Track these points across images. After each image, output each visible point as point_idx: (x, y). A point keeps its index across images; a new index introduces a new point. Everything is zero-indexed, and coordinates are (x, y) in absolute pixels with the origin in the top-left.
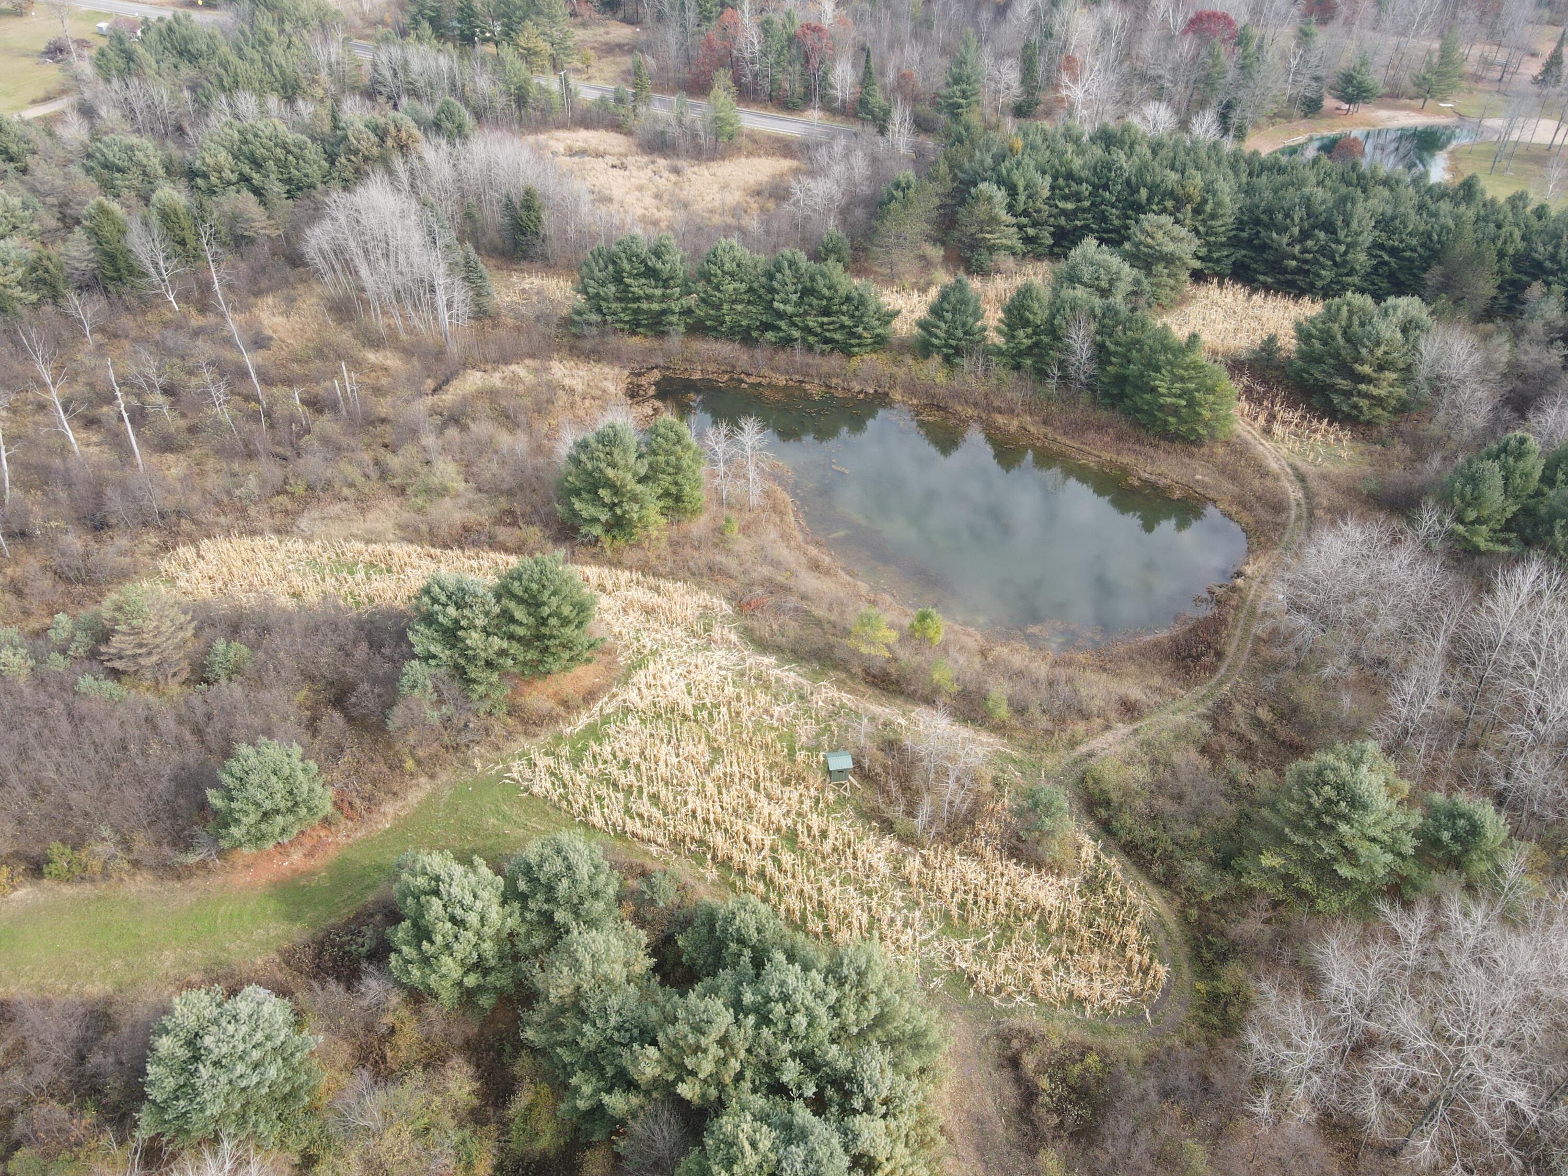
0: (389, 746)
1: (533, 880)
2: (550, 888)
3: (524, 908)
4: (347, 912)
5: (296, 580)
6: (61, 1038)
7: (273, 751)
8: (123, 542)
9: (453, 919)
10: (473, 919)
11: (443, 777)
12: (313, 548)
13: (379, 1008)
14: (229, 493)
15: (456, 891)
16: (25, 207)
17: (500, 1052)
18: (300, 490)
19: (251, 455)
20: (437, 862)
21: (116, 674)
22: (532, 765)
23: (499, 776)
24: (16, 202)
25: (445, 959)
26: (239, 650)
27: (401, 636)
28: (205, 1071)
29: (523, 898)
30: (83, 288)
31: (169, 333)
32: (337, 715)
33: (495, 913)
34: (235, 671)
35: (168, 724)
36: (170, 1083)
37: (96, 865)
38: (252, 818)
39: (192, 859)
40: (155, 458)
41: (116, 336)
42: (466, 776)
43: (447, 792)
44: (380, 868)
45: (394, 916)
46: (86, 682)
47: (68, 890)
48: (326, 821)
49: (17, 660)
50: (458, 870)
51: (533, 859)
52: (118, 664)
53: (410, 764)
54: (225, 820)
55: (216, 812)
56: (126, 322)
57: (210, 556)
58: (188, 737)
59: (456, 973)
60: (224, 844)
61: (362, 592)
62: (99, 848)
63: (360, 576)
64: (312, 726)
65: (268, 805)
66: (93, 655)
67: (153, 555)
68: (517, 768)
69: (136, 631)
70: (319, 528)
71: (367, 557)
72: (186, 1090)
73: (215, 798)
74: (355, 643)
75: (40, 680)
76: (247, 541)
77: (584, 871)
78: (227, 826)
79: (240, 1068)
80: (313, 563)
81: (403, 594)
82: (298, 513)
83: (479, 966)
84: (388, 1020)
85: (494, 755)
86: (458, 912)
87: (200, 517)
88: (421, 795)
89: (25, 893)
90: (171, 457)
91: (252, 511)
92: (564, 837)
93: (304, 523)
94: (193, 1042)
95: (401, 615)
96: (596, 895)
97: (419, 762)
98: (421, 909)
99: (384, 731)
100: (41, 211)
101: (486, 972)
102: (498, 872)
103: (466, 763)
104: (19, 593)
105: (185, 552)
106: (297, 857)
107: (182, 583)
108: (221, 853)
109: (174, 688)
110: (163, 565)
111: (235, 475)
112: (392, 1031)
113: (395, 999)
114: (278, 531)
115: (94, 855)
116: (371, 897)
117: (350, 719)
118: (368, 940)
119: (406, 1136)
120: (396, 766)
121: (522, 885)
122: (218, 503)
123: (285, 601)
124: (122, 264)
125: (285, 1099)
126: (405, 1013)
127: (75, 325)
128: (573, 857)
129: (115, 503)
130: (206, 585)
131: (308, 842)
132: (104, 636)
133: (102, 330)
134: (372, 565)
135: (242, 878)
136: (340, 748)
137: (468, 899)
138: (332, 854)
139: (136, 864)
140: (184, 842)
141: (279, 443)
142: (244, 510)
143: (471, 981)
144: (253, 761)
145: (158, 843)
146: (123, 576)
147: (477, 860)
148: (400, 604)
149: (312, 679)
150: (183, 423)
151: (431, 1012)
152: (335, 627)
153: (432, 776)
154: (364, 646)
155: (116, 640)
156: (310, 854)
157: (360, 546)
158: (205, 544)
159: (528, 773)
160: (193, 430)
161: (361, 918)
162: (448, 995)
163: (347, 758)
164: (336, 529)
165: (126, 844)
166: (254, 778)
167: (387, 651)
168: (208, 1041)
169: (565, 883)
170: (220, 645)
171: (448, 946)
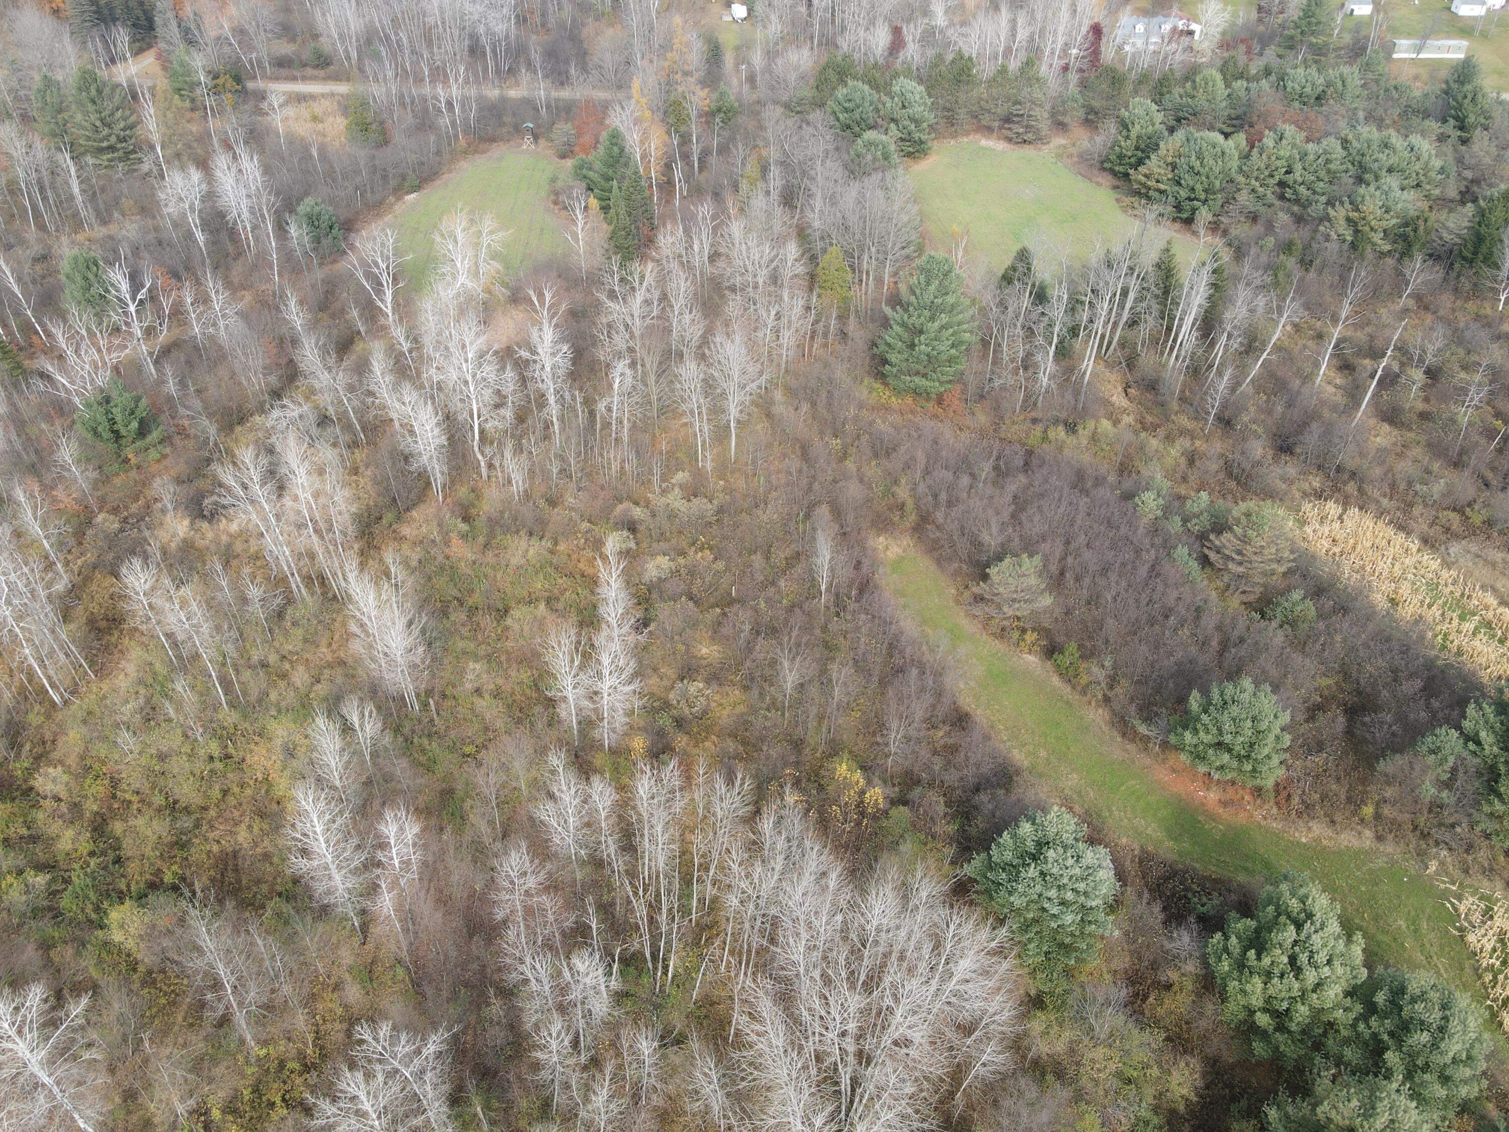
0: (1364, 781)
1: (1395, 1004)
2: (1405, 1027)
3: (1364, 1017)
4: (1213, 870)
5: (1405, 590)
6: (978, 766)
7: (1267, 702)
8: (1292, 471)
9: (1293, 959)
10: (1311, 977)
11: (1389, 848)
12: (1445, 574)
13: (1173, 960)
14: (1410, 484)
15: (1316, 939)
17: (1234, 1099)
18: (1477, 519)
19: (1457, 464)
20: (1320, 902)
21: (1205, 561)
22: (1488, 914)
23: (1445, 895)
24: (1437, 163)
25: (1257, 981)
26: (1310, 609)
27: (1462, 703)
28: (1032, 871)
29: (1371, 1009)
30: (1434, 257)
31: (1474, 326)
32: (1341, 720)
33: (1333, 993)
34: (1291, 622)
35: (1209, 623)
36: (1008, 856)
37: (1084, 679)
38: (1207, 738)
39: (1143, 729)
40: (1372, 422)
41: (1426, 308)
42: (1412, 866)
43: (1381, 862)
44: (1267, 865)
45: (1246, 908)
46: (1182, 552)
47: (1056, 681)
48: (1258, 792)
49: (1153, 505)
50: (1334, 927)
51: (1413, 988)
52: (1212, 556)
53: (1368, 810)
54: (1188, 722)
55: (1187, 712)
56: (1446, 301)
57: (1349, 523)
58: (1214, 643)
59: (1257, 1001)
60: (1173, 739)
61: (1457, 641)
62: (1095, 669)
63: (1469, 626)
64: (1313, 711)
65: (1228, 738)
66: (1202, 537)
67: (1305, 495)
68: (1468, 904)
69: (1245, 540)
70: (1466, 562)
71: (1490, 614)
72: (1013, 870)
73: (1195, 701)
74: (1412, 676)
75: (1155, 529)
76: (1390, 531)
77: (1454, 1047)
78: (1185, 727)
79: (1053, 893)
80: (1433, 586)
81: (1495, 670)
82: (1457, 537)
83: (1281, 1018)
84: (1173, 975)
85: (1457, 873)
86: (1303, 958)
87: (1368, 489)
88: (1355, 843)
89: (1032, 660)
90: (1386, 427)
91: (1417, 511)
92: (1463, 1000)
93: (1455, 548)
94: (1042, 844)
95: (1479, 687)
96: (1445, 1079)
97: (1378, 816)
98: (1273, 925)
99: (1372, 766)
101: (1281, 1028)
102: (1369, 964)
103: (1421, 854)
104: (1191, 462)
105: (1332, 508)
106: (1213, 796)
107: (1308, 530)
108: (1165, 745)
109: (1235, 602)
110: (1307, 507)
111: (1428, 472)
112: (1168, 987)
113: (1191, 967)
114: (1425, 541)
115: (1089, 672)
116: (1242, 878)
117: (1349, 732)
118: (1210, 905)
120: (1354, 802)
121: (1380, 998)
122: (1393, 486)
123: (1379, 600)
124: (1484, 249)
125: (1061, 945)
126: (1189, 986)
127: (1400, 280)
128: (1454, 1025)
129: (1312, 439)
130: (1326, 544)
131: (1230, 793)
132: (1220, 527)
133: (1418, 297)
134: (1489, 625)
135: (1162, 774)
136: (1320, 747)
137: (1321, 958)
138: (1241, 819)
139: (1107, 699)
140: (1148, 714)
141: (1493, 469)
142: (1411, 505)
143: (1263, 1020)
144: (1245, 697)
145: (1132, 700)
146: (1270, 494)
147: (1358, 936)
148: (1484, 677)
149: (1346, 676)
150: (1420, 406)
151: (1209, 1008)
152: (1405, 650)
153: (1379, 838)
154: (1418, 683)
155: (1227, 535)
156: (1224, 804)
157: (1492, 601)
158: (1354, 512)
159: (1476, 918)
160: (1424, 416)
161: (1219, 885)
162: (1233, 1009)
163: (1319, 759)
164: (1483, 573)
165: (1113, 681)
166: (1235, 710)
167: (1435, 703)
168: (1051, 854)
169: (1425, 1037)
170: (1296, 595)
171: (1269, 975)
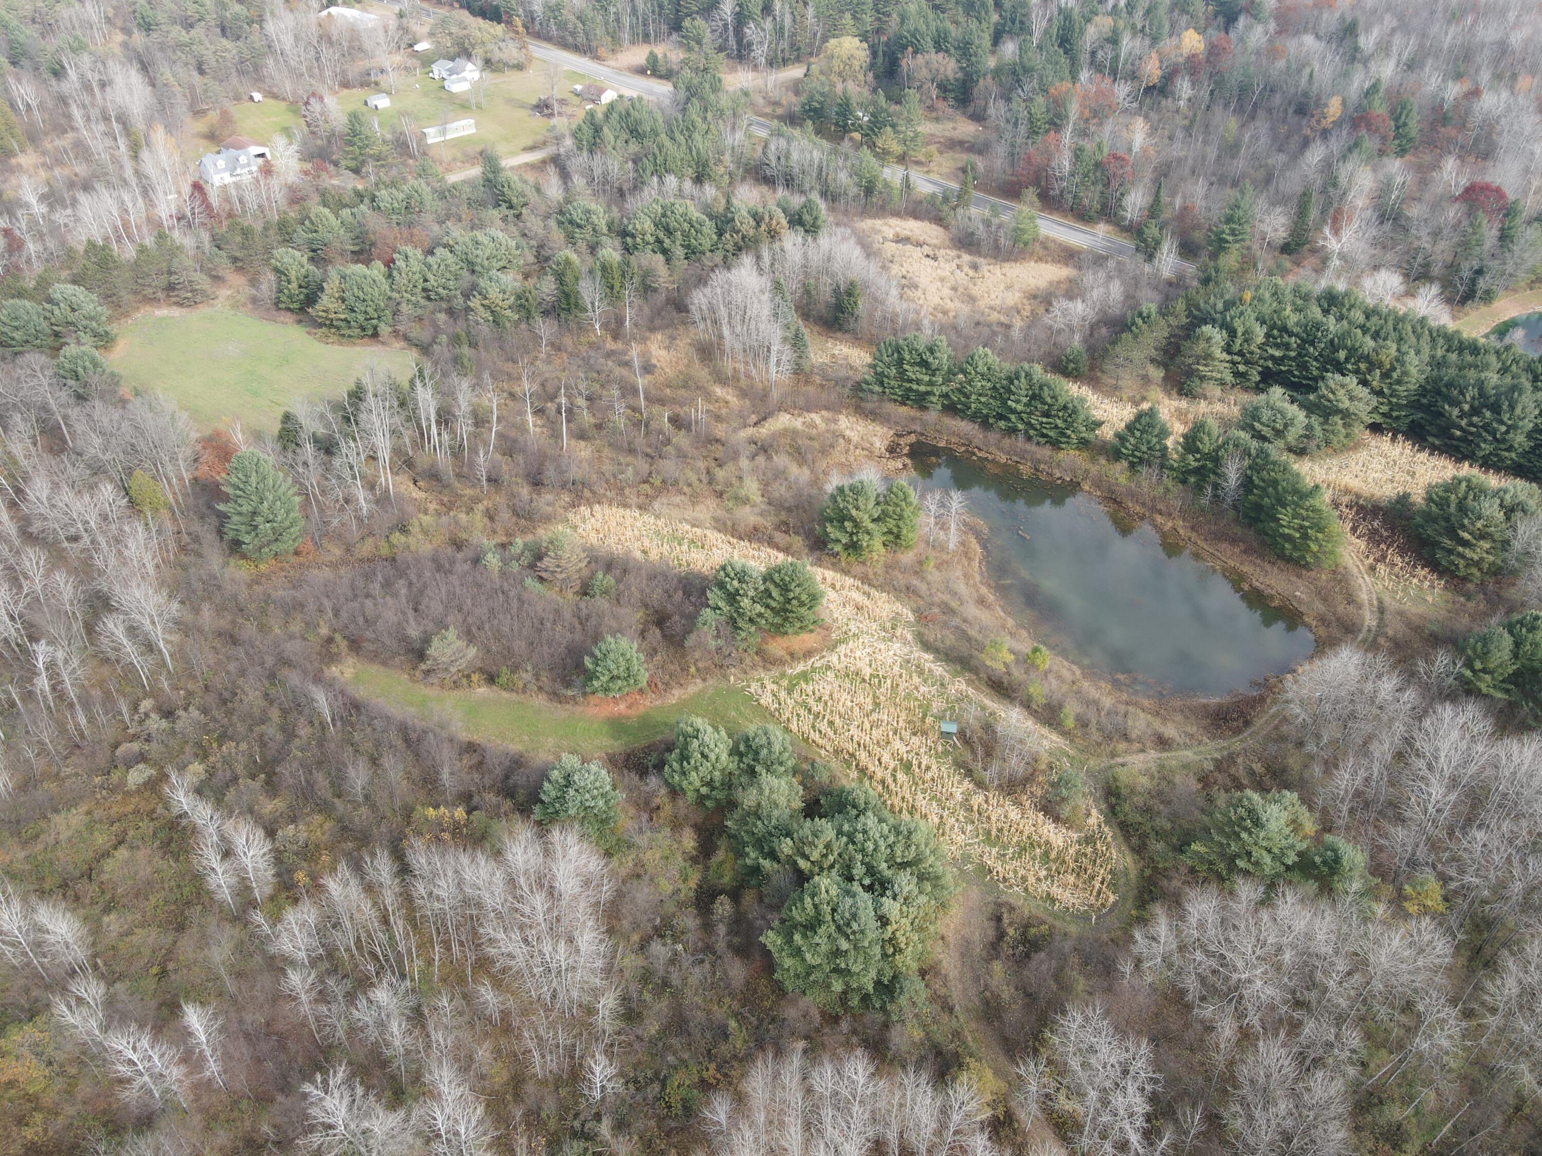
0: (683, 656)
1: (749, 746)
2: (757, 753)
3: (741, 761)
4: (644, 743)
5: (647, 543)
6: (500, 764)
7: (624, 643)
8: (549, 497)
9: (702, 754)
10: (712, 757)
11: (710, 682)
12: (659, 523)
13: (653, 794)
14: (615, 476)
15: (706, 739)
16: (517, 248)
17: (712, 834)
18: (657, 482)
19: (632, 451)
20: (699, 722)
21: (541, 579)
22: (763, 686)
23: (743, 689)
24: (513, 244)
25: (694, 774)
26: (610, 580)
27: (703, 592)
28: (571, 792)
29: (741, 755)
30: (546, 313)
31: (592, 353)
32: (658, 631)
33: (724, 757)
34: (606, 592)
35: (567, 615)
36: (553, 794)
37: (520, 684)
38: (604, 679)
39: (570, 693)
40: (573, 442)
41: (559, 349)
42: (724, 685)
43: (711, 692)
44: (666, 724)
45: (669, 749)
46: (529, 581)
47: (505, 694)
48: (641, 691)
49: (495, 561)
50: (710, 729)
51: (751, 734)
52: (544, 575)
53: (693, 670)
54: (591, 676)
55: (586, 671)
56: (568, 341)
57: (599, 516)
58: (577, 626)
59: (697, 783)
60: (588, 690)
61: (684, 558)
62: (524, 675)
63: (685, 547)
64: (643, 634)
65: (615, 672)
66: (532, 566)
67: (565, 509)
68: (754, 687)
69: (558, 558)
70: (665, 511)
71: (690, 536)
72: (561, 799)
73: (588, 662)
74: (676, 590)
75: (503, 574)
76: (621, 511)
77: (777, 747)
78: (591, 680)
79: (587, 796)
80: (658, 533)
81: (708, 565)
82: (654, 498)
83: (710, 784)
84: (657, 801)
85: (742, 676)
86: (706, 750)
87: (595, 488)
88: (696, 689)
89: (483, 691)
90: (583, 443)
91: (627, 491)
92: (771, 727)
93: (656, 505)
94: (567, 777)
95: (705, 578)
96: (781, 764)
97: (698, 670)
98: (686, 744)
99: (683, 647)
100: (526, 251)
101: (713, 789)
102: (730, 736)
103: (725, 677)
104: (491, 519)
105: (584, 510)
106: (622, 707)
107: (580, 531)
108: (585, 694)
109: (570, 595)
110: (571, 516)
111: (620, 464)
112: (658, 808)
113: (663, 791)
114: (640, 508)
115: (520, 678)
116: (659, 737)
117: (664, 636)
118: (654, 758)
119: (658, 856)
120: (685, 669)
121: (742, 748)
122: (607, 481)
123: (638, 555)
124: (572, 300)
125: (602, 821)
126: (666, 800)
127: (537, 339)
128: (773, 738)
129: (550, 472)
130: (593, 534)
131: (629, 700)
132: (539, 557)
133: (552, 344)
134: (693, 542)
135: (592, 711)
136: (655, 651)
137: (712, 746)
138: (642, 709)
139: (540, 688)
140: (568, 685)
141: (650, 446)
142: (622, 489)
143: (704, 790)
144: (613, 646)
145: (554, 681)
146: (548, 519)
147: (721, 728)
148: (705, 570)
149: (646, 606)
150: (592, 420)
151: (680, 803)
152: (666, 577)
153: (704, 680)
154: (680, 593)
155: (546, 559)
156: (629, 707)
157: (688, 527)
158: (597, 507)
159: (760, 691)
160: (599, 427)
161: (650, 748)
162: (691, 796)
163: (658, 657)
164: (675, 512)
165: (537, 676)
166: (612, 656)
167: (693, 599)
168: (576, 778)
169: (765, 751)
170: (600, 575)
171: (696, 768)
